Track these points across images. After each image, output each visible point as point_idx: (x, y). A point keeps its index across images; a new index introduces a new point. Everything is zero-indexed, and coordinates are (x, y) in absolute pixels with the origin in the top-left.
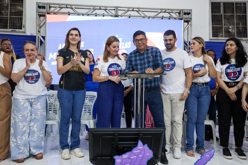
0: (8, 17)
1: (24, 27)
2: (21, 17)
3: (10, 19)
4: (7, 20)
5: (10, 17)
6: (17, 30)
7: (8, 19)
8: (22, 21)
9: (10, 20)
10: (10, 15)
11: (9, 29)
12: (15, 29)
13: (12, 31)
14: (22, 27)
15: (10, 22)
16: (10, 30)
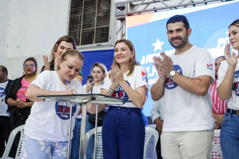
0: (94, 29)
1: (110, 38)
2: (108, 25)
3: (97, 30)
4: (94, 33)
5: (97, 27)
6: (103, 44)
7: (94, 31)
8: (109, 31)
9: (96, 32)
10: (97, 26)
11: (96, 43)
12: (101, 42)
13: (97, 45)
14: (108, 39)
15: (96, 35)
16: (96, 45)
